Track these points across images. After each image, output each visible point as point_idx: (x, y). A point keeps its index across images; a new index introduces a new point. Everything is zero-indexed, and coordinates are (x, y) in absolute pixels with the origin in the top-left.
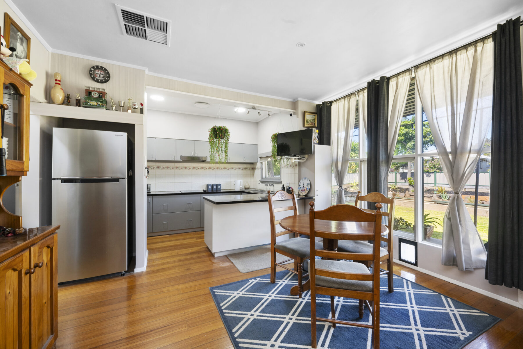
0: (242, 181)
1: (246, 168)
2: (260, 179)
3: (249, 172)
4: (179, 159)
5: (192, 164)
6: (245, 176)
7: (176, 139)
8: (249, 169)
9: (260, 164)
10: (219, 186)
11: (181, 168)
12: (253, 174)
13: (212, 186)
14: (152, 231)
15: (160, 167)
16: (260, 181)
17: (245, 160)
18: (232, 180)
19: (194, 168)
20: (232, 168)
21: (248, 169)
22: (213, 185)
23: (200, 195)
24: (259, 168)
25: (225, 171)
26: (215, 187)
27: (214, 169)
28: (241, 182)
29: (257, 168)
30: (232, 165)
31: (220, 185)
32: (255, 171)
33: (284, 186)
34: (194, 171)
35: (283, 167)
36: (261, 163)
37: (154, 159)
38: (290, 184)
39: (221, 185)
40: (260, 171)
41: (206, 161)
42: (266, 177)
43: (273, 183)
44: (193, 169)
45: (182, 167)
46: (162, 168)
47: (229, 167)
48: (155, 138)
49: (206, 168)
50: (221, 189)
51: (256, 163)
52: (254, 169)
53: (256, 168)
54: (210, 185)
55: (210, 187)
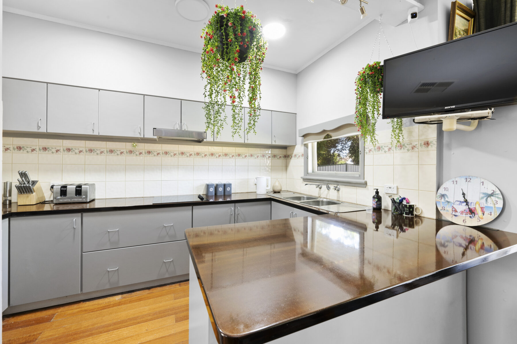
0: (269, 178)
1: (275, 156)
2: (302, 175)
3: (280, 162)
4: (149, 135)
5: (180, 146)
6: (273, 169)
7: (144, 95)
8: (280, 157)
9: (303, 147)
10: (229, 188)
11: (158, 154)
12: (286, 167)
13: (216, 187)
14: (81, 290)
15: (114, 151)
16: (301, 178)
17: (275, 141)
18: (252, 176)
19: (182, 153)
20: (252, 155)
21: (278, 157)
22: (217, 185)
23: (191, 207)
24: (300, 154)
25: (240, 161)
26: (221, 189)
27: (219, 156)
28: (267, 180)
29: (295, 156)
30: (250, 149)
31: (230, 185)
32: (289, 162)
33: (380, 194)
34: (183, 160)
35: (370, 151)
36: (306, 146)
37: (96, 133)
38: (398, 188)
39: (232, 185)
40: (302, 160)
41: (205, 140)
42: (313, 172)
43: (338, 183)
44: (180, 156)
45: (158, 152)
46: (119, 152)
47: (247, 153)
48: (99, 90)
49: (206, 153)
50: (233, 192)
51: (293, 147)
52: (287, 157)
53: (293, 155)
54: (212, 185)
55: (212, 190)
